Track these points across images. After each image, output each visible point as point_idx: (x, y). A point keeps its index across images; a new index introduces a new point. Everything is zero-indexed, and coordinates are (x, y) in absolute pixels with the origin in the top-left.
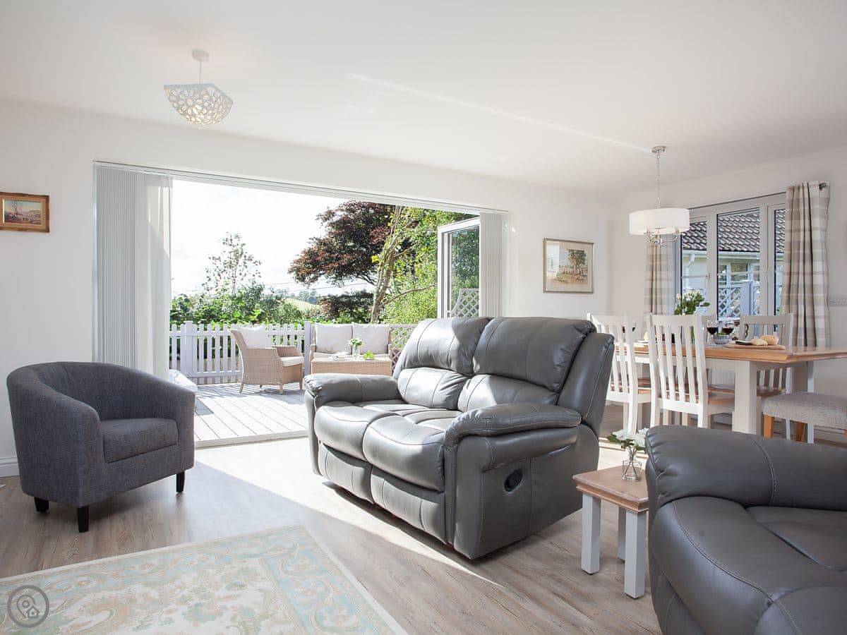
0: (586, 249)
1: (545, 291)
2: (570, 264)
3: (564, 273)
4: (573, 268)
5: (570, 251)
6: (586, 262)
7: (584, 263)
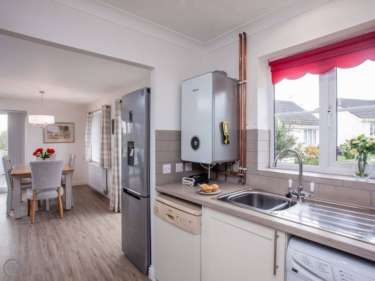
0: (69, 126)
1: (44, 143)
2: (59, 131)
3: (56, 135)
4: (61, 133)
5: (59, 126)
6: (69, 130)
7: (68, 131)
